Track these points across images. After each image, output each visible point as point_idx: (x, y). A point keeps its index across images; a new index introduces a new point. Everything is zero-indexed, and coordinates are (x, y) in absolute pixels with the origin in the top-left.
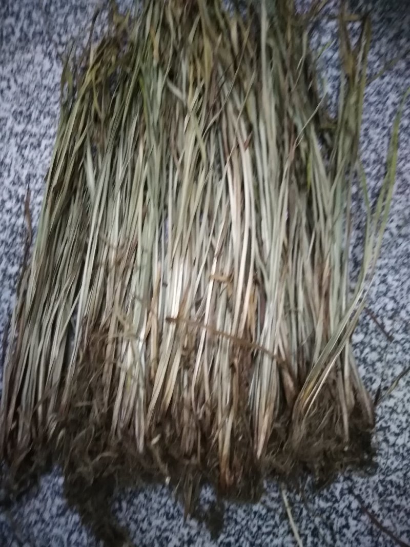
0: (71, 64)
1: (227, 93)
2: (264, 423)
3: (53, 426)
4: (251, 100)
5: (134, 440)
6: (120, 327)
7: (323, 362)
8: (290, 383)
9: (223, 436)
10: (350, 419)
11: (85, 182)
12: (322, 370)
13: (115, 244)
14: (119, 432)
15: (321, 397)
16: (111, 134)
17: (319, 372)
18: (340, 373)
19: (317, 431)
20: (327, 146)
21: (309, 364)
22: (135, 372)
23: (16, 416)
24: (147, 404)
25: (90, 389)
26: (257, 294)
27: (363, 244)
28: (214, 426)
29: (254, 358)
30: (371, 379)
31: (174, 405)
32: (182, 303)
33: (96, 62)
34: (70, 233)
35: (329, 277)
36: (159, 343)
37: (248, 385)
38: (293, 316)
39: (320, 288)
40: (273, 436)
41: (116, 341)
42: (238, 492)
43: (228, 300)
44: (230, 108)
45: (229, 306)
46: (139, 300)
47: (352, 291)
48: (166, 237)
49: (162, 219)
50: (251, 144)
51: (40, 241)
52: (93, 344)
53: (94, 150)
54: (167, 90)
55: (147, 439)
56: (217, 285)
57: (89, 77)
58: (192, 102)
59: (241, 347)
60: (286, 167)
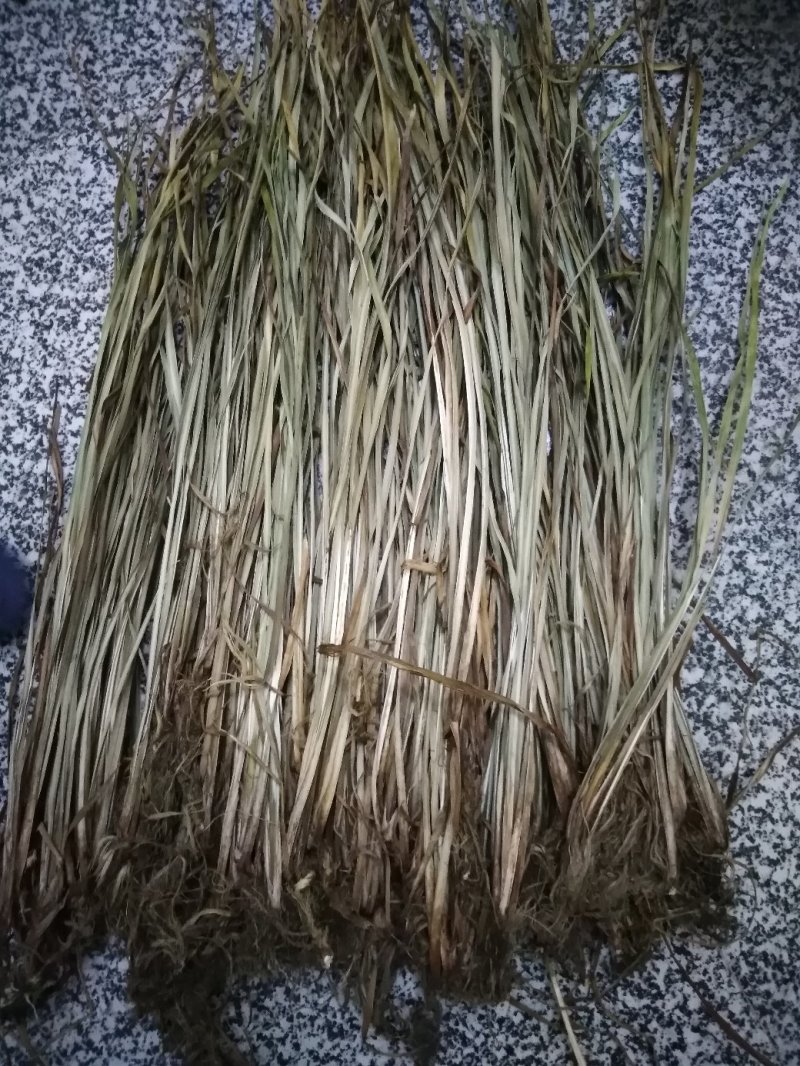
0: (133, 167)
1: (429, 215)
2: (512, 845)
3: (107, 859)
4: (476, 227)
5: (262, 881)
6: (232, 665)
7: (623, 724)
8: (561, 766)
9: (435, 874)
10: (679, 834)
11: (163, 390)
12: (623, 740)
13: (222, 508)
14: (234, 866)
15: (622, 792)
16: (211, 298)
17: (617, 744)
18: (658, 745)
19: (616, 859)
20: (623, 310)
21: (596, 729)
22: (263, 751)
23: (35, 841)
24: (287, 813)
25: (177, 784)
26: (495, 595)
27: (697, 495)
28: (418, 853)
29: (491, 720)
30: (720, 754)
31: (340, 813)
32: (351, 618)
33: (181, 165)
34: (136, 487)
35: (632, 561)
36: (308, 695)
37: (479, 772)
38: (565, 636)
39: (615, 581)
40: (531, 871)
41: (226, 692)
42: (465, 981)
43: (438, 607)
44: (436, 243)
45: (441, 622)
46: (269, 612)
47: (678, 586)
48: (318, 489)
49: (310, 458)
50: (476, 311)
51: (78, 504)
52: (182, 699)
53: (178, 329)
54: (314, 211)
55: (288, 880)
56: (416, 580)
57: (168, 192)
58: (362, 234)
59: (466, 699)
60: (545, 352)
